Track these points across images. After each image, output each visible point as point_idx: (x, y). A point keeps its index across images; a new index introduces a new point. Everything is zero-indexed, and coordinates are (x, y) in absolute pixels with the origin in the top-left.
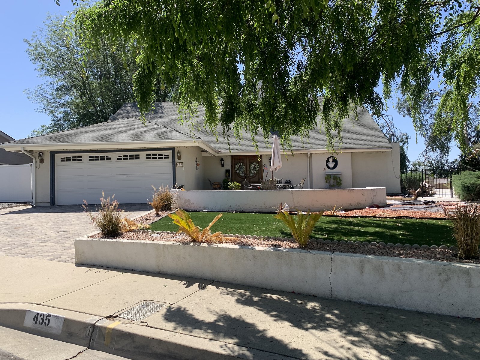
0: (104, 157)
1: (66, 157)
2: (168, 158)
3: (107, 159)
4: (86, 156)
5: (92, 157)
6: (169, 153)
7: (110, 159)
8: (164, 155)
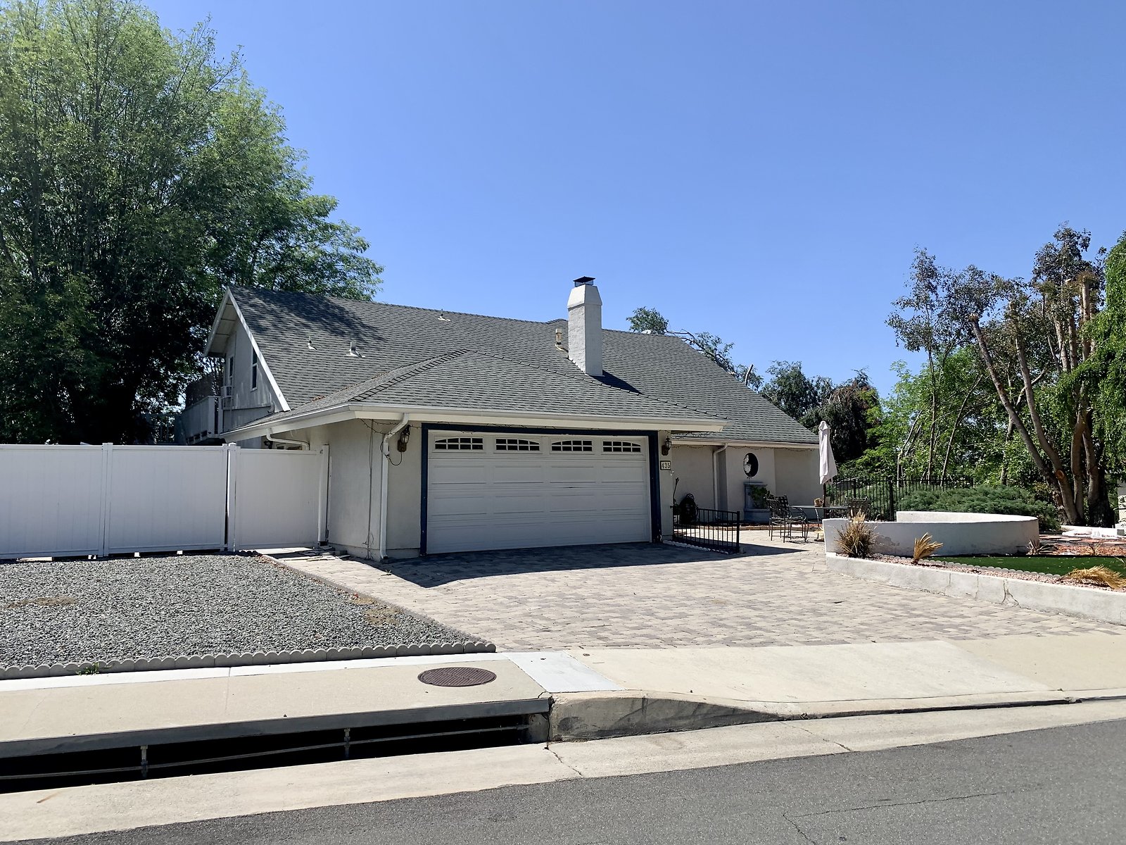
0: (526, 442)
1: (447, 438)
2: (638, 450)
3: (533, 448)
4: (489, 439)
5: (503, 441)
6: (643, 441)
7: (537, 448)
8: (634, 445)
